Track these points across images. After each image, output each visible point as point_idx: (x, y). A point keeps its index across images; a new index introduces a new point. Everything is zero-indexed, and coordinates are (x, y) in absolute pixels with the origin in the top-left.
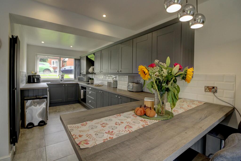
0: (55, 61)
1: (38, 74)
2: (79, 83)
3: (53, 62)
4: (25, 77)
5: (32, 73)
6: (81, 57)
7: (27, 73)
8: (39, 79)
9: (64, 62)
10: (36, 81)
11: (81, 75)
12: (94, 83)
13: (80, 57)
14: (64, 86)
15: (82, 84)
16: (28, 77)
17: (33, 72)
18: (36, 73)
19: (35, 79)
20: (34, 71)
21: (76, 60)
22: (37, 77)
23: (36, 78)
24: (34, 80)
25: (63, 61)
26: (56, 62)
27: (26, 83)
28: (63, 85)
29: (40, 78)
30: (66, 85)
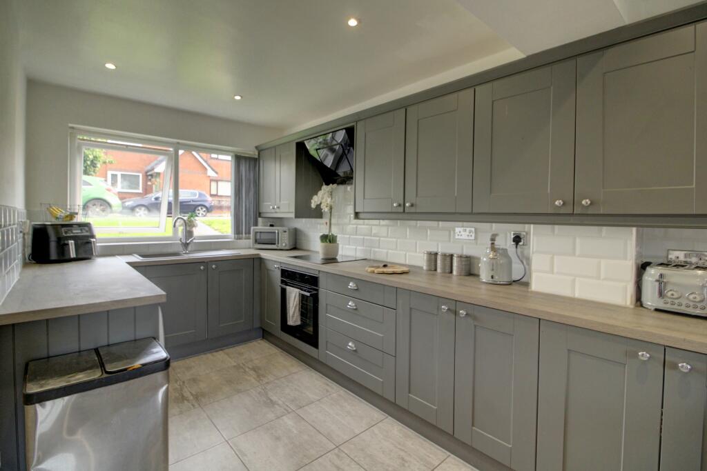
0: (119, 174)
1: (80, 219)
2: (264, 254)
3: (114, 177)
4: (21, 235)
5: (51, 213)
6: (260, 150)
7: (30, 214)
8: (90, 242)
9: (150, 177)
10: (73, 255)
11: (260, 220)
12: (339, 258)
13: (256, 147)
14: (206, 269)
15: (278, 259)
16: (31, 232)
17: (60, 213)
18: (72, 215)
19: (71, 242)
20: (64, 206)
21: (238, 159)
22: (76, 232)
23: (74, 238)
24: (62, 247)
25: (148, 174)
26: (123, 176)
27: (25, 265)
28: (202, 268)
29: (93, 237)
30: (214, 266)
